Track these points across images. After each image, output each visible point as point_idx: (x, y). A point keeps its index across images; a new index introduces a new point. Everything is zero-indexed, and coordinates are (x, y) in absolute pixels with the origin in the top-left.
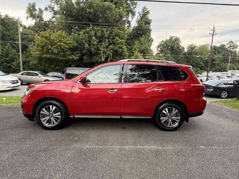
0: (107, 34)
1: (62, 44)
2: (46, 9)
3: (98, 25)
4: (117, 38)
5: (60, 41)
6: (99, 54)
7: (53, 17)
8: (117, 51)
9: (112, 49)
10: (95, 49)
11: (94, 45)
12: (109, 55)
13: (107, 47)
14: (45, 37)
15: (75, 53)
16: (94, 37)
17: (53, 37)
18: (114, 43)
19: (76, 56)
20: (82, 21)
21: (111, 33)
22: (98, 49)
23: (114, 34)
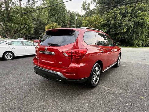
0: (129, 10)
1: (96, 23)
2: (91, 3)
3: (124, 4)
4: (139, 11)
5: (96, 21)
6: (122, 26)
7: (96, 6)
8: (138, 22)
9: (134, 21)
10: (119, 23)
11: (118, 20)
12: (131, 26)
13: (129, 20)
14: (88, 20)
15: (104, 27)
16: (118, 15)
17: (91, 20)
18: (136, 17)
19: (105, 30)
20: (111, 5)
21: (135, 8)
22: (122, 23)
23: (137, 8)
